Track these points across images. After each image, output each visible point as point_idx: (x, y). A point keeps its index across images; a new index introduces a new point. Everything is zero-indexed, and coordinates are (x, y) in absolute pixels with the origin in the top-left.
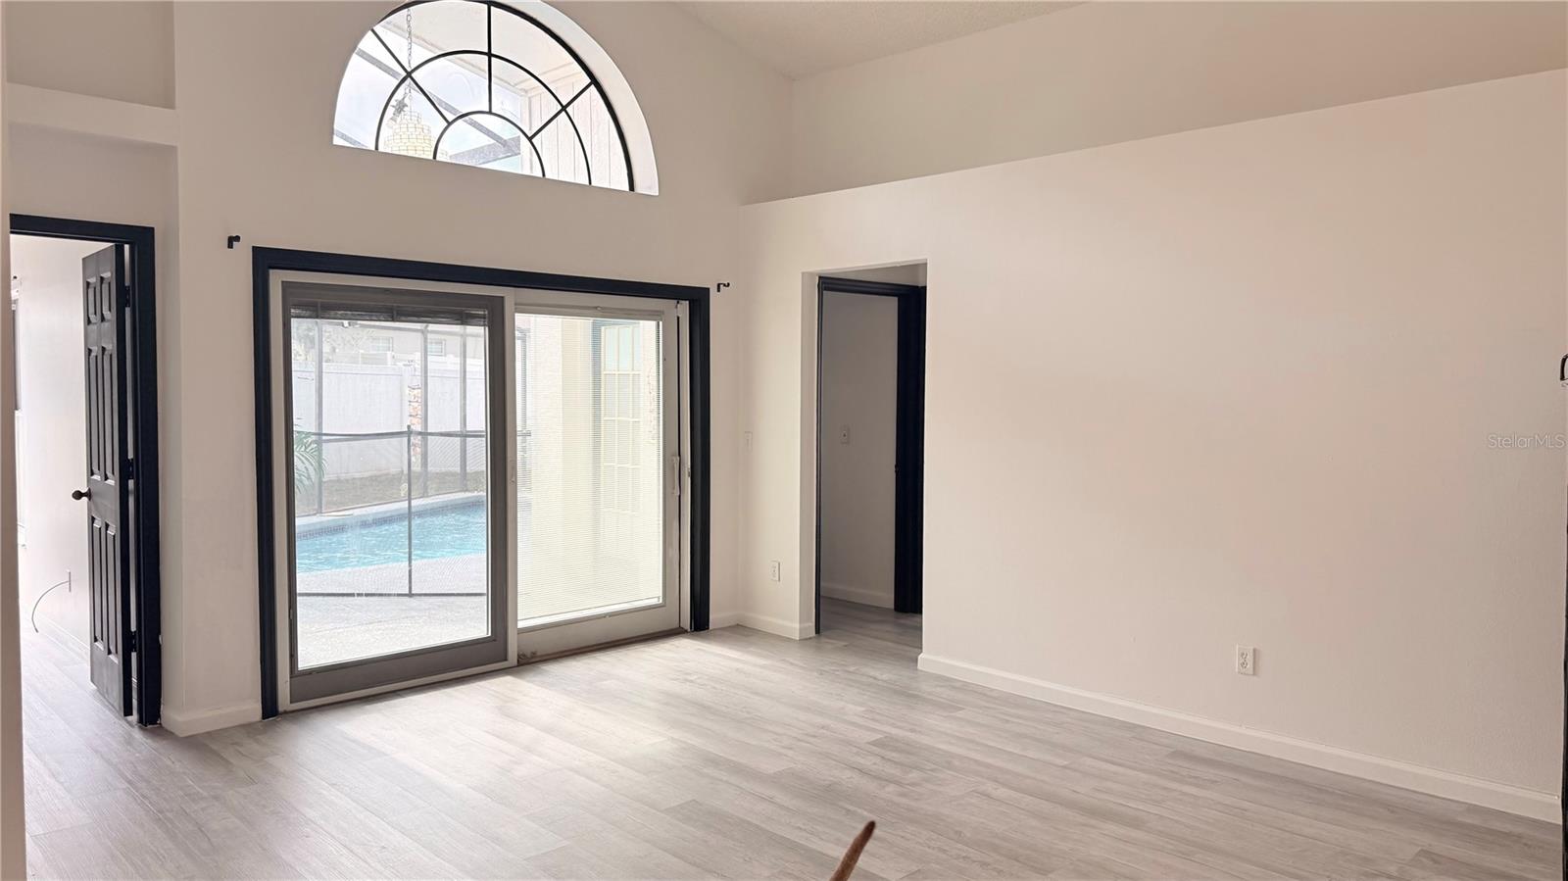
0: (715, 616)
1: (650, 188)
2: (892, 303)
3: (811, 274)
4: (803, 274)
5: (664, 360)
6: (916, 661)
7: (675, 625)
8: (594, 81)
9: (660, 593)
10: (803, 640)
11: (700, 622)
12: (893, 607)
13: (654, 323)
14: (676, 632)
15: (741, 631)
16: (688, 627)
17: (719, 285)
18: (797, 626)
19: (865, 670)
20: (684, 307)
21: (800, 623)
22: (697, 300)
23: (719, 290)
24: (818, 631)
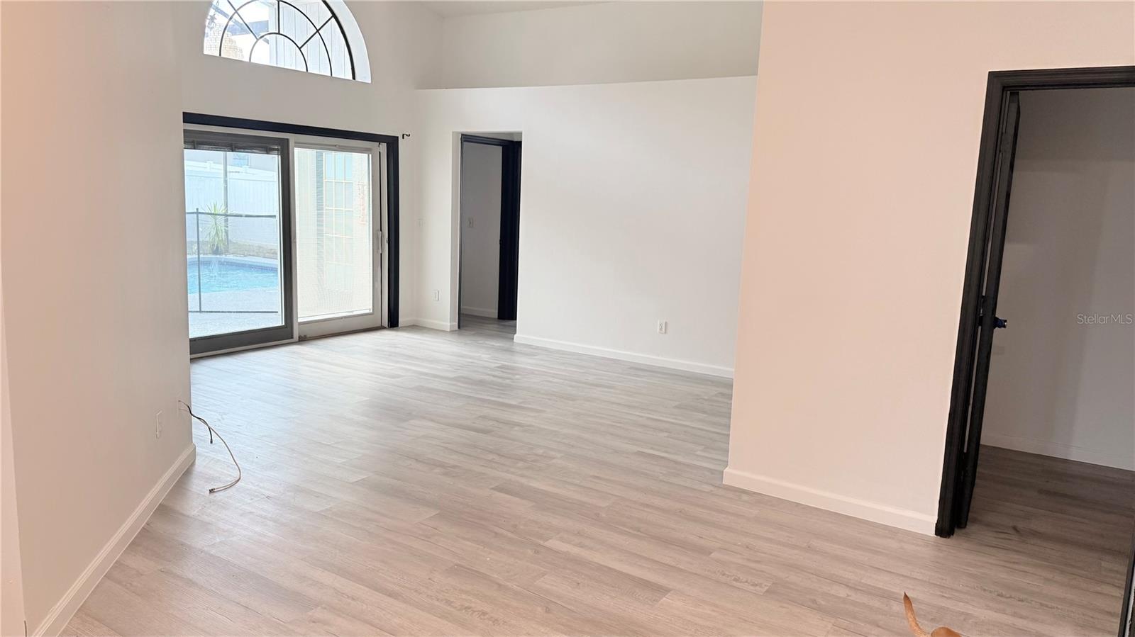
0: (402, 320)
1: (365, 78)
2: (498, 151)
3: (458, 133)
4: (453, 132)
5: (373, 176)
6: (513, 339)
7: (379, 325)
8: (334, 15)
9: (371, 307)
10: (452, 332)
11: (393, 323)
12: (497, 317)
13: (366, 155)
14: (381, 328)
15: (415, 327)
16: (387, 326)
17: (403, 135)
18: (449, 324)
19: (487, 342)
20: (383, 147)
21: (450, 322)
22: (392, 144)
23: (403, 138)
24: (459, 327)
